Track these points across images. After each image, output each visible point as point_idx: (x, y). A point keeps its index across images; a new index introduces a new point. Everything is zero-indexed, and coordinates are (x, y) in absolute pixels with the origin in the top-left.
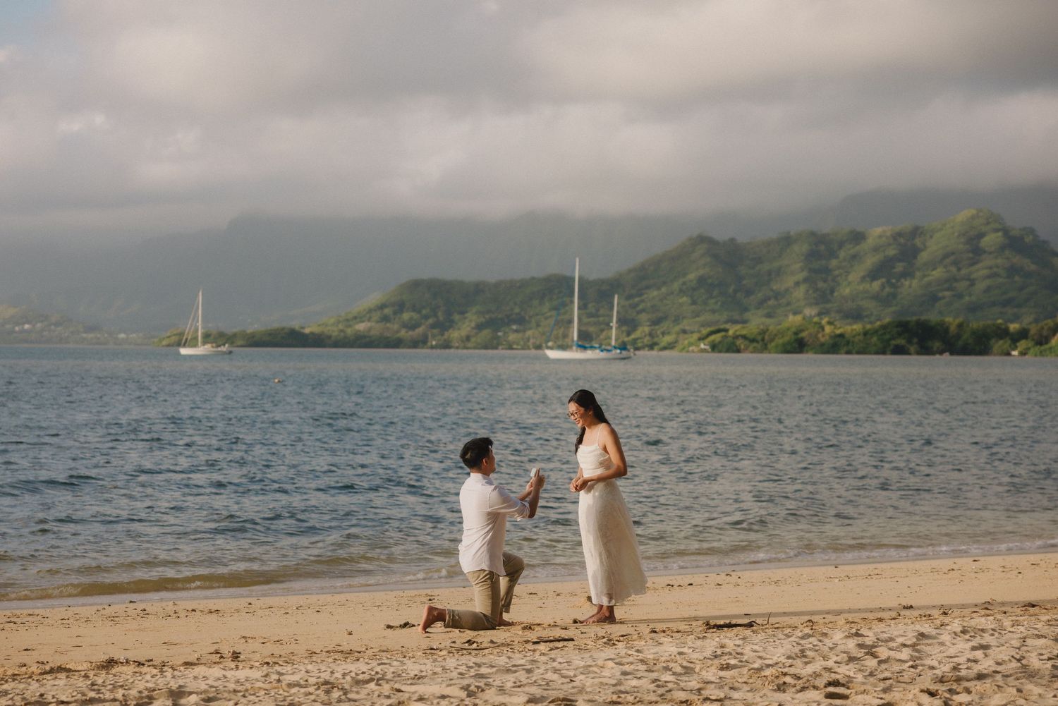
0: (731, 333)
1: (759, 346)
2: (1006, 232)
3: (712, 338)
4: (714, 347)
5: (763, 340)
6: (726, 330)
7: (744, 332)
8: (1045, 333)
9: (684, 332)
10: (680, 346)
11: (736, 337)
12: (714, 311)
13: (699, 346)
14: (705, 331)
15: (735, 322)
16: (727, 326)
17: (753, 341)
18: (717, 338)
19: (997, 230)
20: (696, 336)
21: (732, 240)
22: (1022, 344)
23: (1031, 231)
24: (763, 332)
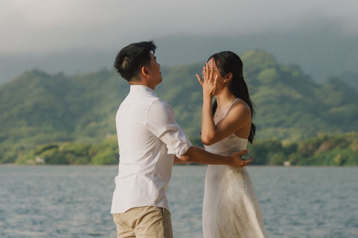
0: (61, 148)
1: (84, 159)
2: (277, 68)
3: (46, 153)
4: (48, 161)
5: (87, 154)
6: (57, 147)
7: (72, 148)
8: (310, 147)
9: (22, 149)
10: (19, 160)
11: (65, 152)
12: (46, 132)
13: (34, 159)
14: (40, 147)
15: (63, 140)
16: (58, 143)
17: (79, 155)
18: (50, 153)
19: (270, 67)
20: (32, 152)
21: (61, 74)
22: (293, 156)
23: (297, 68)
24: (88, 148)
